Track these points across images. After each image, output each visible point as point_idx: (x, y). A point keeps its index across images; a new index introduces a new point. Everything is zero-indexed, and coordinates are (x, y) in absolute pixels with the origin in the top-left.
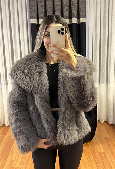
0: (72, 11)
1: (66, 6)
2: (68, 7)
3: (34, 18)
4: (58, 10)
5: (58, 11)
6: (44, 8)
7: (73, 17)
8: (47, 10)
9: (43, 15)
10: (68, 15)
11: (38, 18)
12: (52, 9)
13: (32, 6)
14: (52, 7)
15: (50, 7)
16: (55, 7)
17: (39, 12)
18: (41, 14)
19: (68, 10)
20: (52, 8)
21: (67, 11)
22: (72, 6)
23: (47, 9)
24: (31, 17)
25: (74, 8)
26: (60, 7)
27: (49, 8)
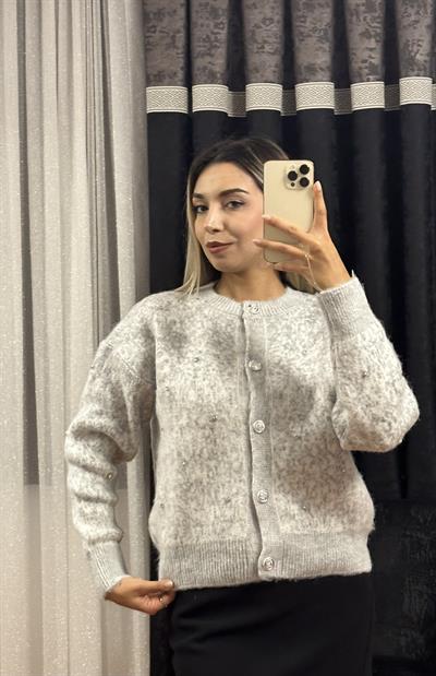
0: (400, 33)
1: (363, 8)
2: (379, 13)
3: (167, 80)
4: (314, 30)
5: (312, 41)
6: (224, 19)
7: (403, 73)
8: (248, 35)
9: (219, 62)
10: (376, 59)
11: (189, 83)
12: (276, 28)
13: (160, 14)
14: (278, 17)
15: (269, 15)
16: (296, 14)
17: (198, 47)
18: (208, 59)
19: (377, 27)
20: (281, 25)
21: (369, 37)
22: (401, 8)
23: (249, 27)
24: (152, 77)
25: (413, 18)
26: (325, 16)
27: (264, 20)
